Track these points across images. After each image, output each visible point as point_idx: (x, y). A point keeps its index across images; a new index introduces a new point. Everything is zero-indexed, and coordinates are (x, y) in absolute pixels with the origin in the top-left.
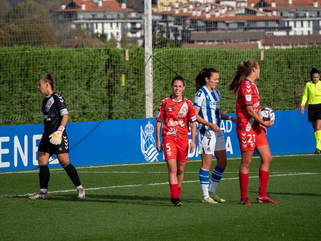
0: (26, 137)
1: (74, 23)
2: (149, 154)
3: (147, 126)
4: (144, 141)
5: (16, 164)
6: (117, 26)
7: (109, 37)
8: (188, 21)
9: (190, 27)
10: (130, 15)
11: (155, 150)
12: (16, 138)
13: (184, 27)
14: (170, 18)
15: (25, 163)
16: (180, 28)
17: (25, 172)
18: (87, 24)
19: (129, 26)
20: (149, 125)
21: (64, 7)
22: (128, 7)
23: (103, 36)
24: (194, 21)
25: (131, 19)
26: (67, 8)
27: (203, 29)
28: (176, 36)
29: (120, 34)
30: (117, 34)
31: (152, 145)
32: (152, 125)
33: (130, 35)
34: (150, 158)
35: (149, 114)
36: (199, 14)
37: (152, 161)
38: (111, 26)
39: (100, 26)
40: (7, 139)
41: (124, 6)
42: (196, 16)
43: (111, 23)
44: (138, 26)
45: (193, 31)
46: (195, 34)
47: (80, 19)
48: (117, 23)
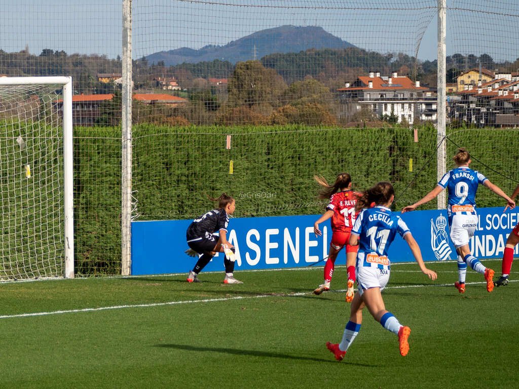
0: (298, 230)
1: (359, 104)
2: (440, 252)
3: (438, 218)
4: (435, 236)
5: (286, 261)
6: (410, 107)
7: (400, 120)
8: (493, 102)
9: (496, 109)
10: (425, 95)
11: (448, 247)
12: (286, 231)
13: (488, 109)
14: (471, 99)
15: (297, 260)
16: (484, 110)
17: (296, 269)
18: (375, 105)
19: (424, 107)
20: (441, 218)
21: (348, 85)
22: (421, 85)
23: (393, 119)
24: (500, 102)
25: (426, 99)
26: (352, 86)
27: (511, 110)
28: (478, 119)
29: (412, 116)
30: (410, 116)
31: (444, 241)
32: (444, 218)
33: (424, 117)
34: (441, 256)
35: (441, 206)
36: (506, 93)
37: (445, 259)
38: (403, 107)
39: (389, 106)
40: (275, 232)
41: (418, 84)
42: (502, 96)
43: (403, 104)
44: (434, 107)
45: (498, 113)
46: (500, 117)
47: (367, 100)
48: (410, 104)
